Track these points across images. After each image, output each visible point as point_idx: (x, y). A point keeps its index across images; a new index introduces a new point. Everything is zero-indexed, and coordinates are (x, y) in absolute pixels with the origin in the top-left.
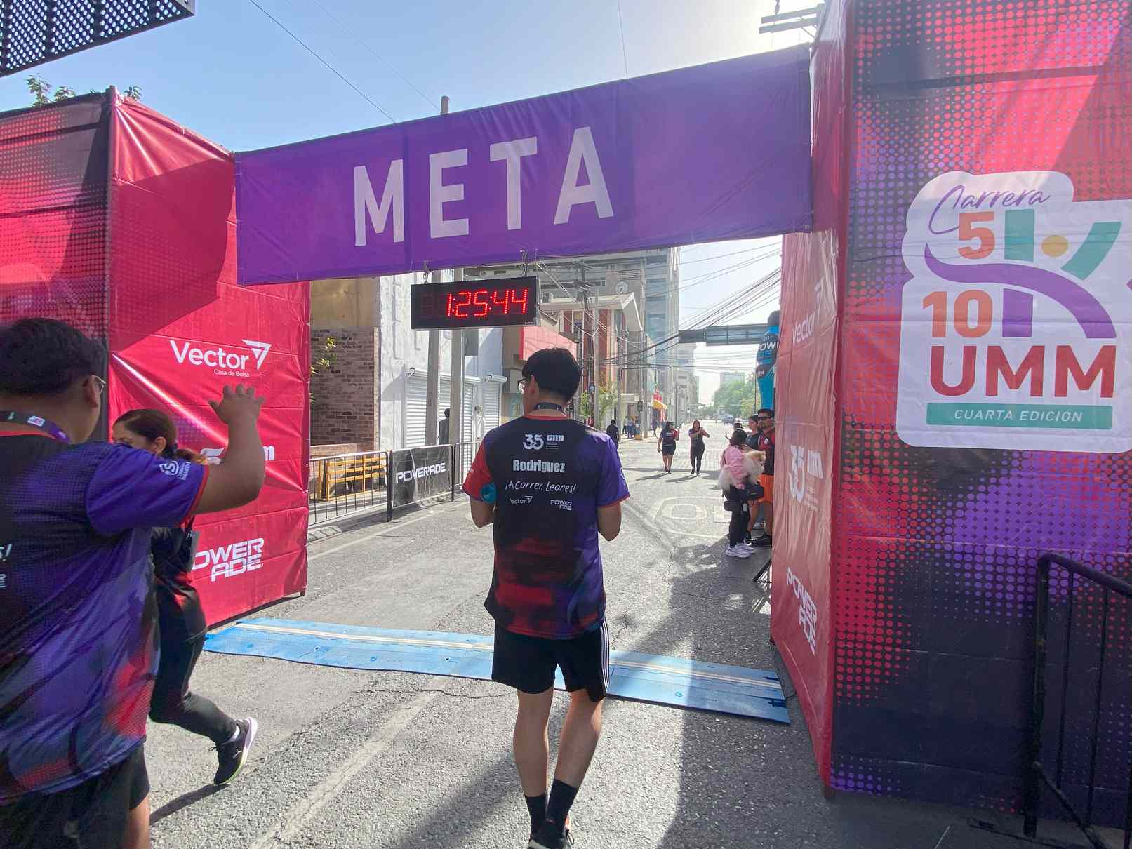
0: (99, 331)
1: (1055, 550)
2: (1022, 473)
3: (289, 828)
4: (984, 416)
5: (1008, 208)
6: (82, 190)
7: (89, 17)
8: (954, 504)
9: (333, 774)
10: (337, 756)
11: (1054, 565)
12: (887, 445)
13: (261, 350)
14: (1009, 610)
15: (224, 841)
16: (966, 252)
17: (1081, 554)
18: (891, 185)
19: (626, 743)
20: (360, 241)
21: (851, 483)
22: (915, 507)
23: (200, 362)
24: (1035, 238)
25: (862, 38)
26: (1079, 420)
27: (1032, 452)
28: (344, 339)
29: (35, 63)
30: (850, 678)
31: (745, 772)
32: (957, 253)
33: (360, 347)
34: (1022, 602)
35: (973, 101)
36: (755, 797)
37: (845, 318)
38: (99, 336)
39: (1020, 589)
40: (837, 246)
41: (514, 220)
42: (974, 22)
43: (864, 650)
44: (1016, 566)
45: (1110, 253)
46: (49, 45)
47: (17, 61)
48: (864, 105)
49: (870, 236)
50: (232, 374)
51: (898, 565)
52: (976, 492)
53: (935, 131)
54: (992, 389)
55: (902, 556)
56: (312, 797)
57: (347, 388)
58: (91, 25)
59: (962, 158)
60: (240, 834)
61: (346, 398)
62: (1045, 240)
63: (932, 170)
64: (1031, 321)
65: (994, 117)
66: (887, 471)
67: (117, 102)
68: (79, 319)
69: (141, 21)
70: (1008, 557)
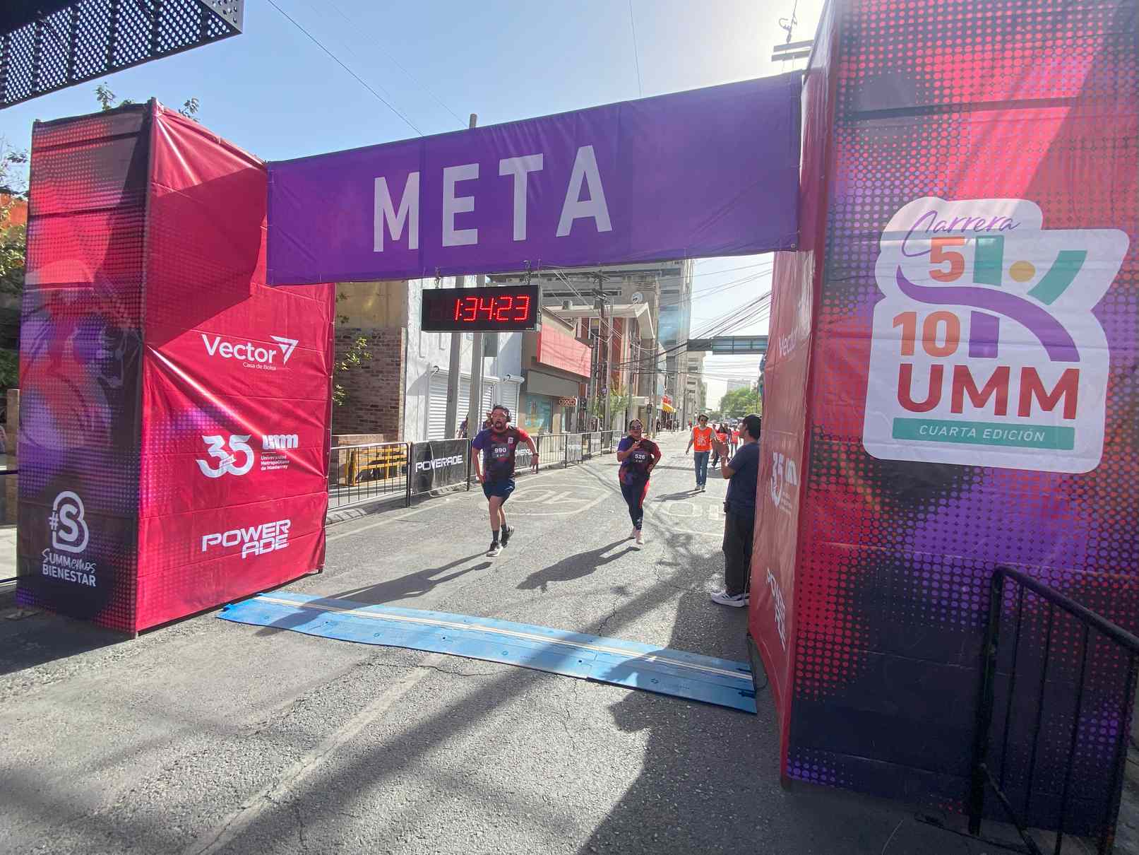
0: (135, 323)
1: (1012, 565)
2: (983, 489)
3: (280, 788)
4: (948, 433)
5: (979, 234)
6: (123, 193)
7: (147, 33)
8: (915, 515)
9: (326, 740)
10: (332, 723)
11: (1008, 578)
12: (853, 457)
13: (288, 346)
14: (965, 619)
15: (220, 797)
16: (936, 275)
17: (1039, 570)
18: (867, 208)
19: (600, 725)
20: (379, 247)
21: (816, 490)
22: (877, 516)
23: (230, 356)
24: (1004, 265)
25: (846, 65)
26: (1041, 440)
27: (993, 470)
28: (374, 337)
29: (97, 75)
30: (809, 675)
31: (708, 756)
32: (928, 276)
33: (388, 345)
34: (976, 612)
35: (950, 129)
36: (715, 782)
37: (819, 333)
38: (136, 328)
39: (976, 598)
40: (814, 266)
41: (520, 232)
42: (953, 54)
43: (824, 650)
44: (972, 577)
45: (1075, 279)
46: (111, 58)
47: (82, 73)
48: (845, 130)
49: (845, 257)
50: (260, 367)
51: (858, 571)
52: (937, 505)
53: (912, 157)
54: (957, 407)
55: (863, 563)
56: (303, 760)
57: (376, 382)
58: (149, 40)
59: (936, 185)
60: (236, 791)
61: (373, 392)
62: (1014, 265)
63: (907, 195)
64: (997, 342)
65: (969, 146)
66: (851, 481)
67: (158, 112)
68: (119, 312)
69: (194, 38)
70: (965, 567)
